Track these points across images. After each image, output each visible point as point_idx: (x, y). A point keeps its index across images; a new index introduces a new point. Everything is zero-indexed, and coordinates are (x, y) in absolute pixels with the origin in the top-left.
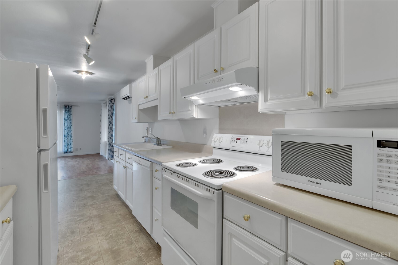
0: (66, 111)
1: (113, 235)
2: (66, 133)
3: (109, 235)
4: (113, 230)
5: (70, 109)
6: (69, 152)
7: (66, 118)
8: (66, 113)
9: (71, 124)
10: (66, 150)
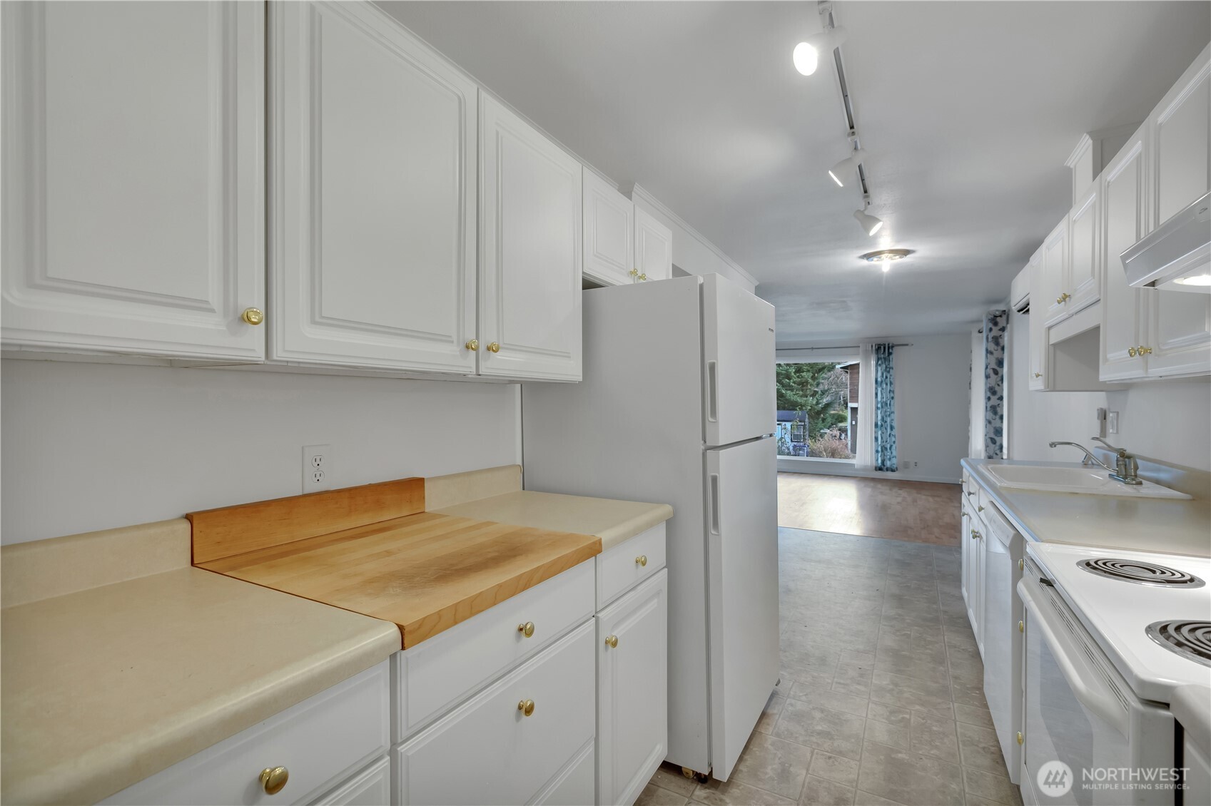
0: (878, 359)
1: (910, 719)
2: (879, 418)
3: (901, 716)
4: (918, 707)
5: (890, 354)
6: (887, 470)
7: (879, 379)
8: (880, 365)
9: (892, 395)
10: (880, 461)
